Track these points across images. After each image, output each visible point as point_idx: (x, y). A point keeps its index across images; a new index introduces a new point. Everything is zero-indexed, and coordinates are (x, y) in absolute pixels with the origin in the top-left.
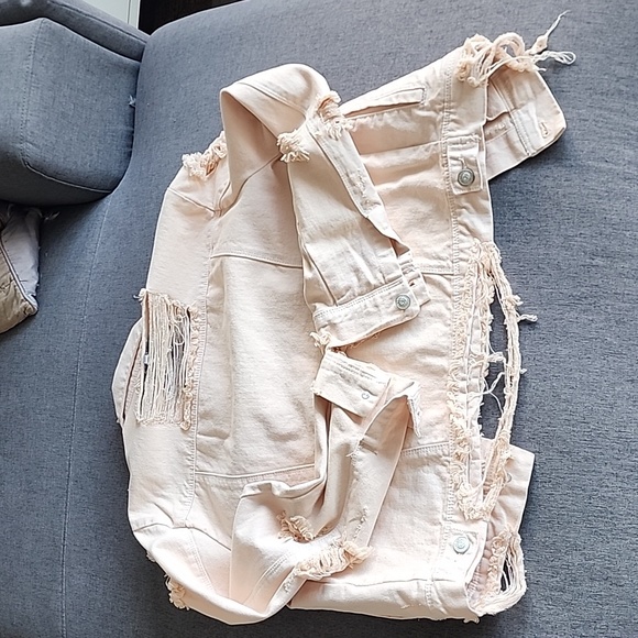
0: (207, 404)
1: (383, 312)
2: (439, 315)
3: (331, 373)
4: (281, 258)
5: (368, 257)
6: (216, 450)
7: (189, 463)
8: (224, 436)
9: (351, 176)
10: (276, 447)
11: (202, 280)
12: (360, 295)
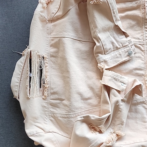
0: (54, 89)
1: (123, 57)
2: (139, 57)
3: (110, 78)
4: (81, 38)
5: (116, 38)
6: (59, 105)
7: (47, 110)
8: (62, 100)
9: (114, 10)
10: (84, 102)
11: (47, 45)
12: (113, 51)
